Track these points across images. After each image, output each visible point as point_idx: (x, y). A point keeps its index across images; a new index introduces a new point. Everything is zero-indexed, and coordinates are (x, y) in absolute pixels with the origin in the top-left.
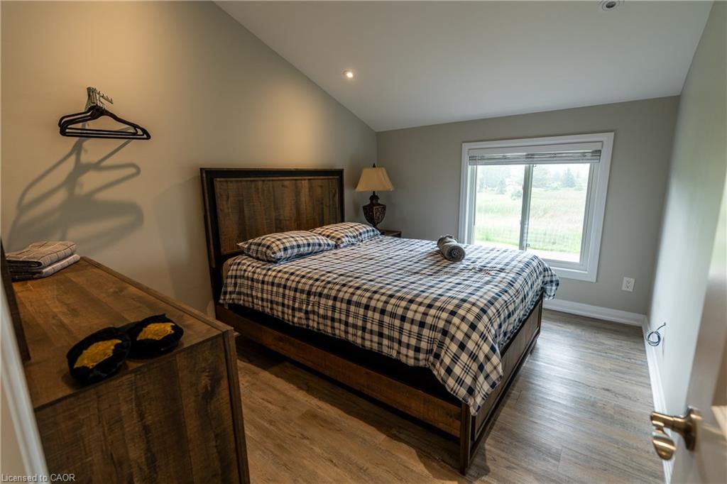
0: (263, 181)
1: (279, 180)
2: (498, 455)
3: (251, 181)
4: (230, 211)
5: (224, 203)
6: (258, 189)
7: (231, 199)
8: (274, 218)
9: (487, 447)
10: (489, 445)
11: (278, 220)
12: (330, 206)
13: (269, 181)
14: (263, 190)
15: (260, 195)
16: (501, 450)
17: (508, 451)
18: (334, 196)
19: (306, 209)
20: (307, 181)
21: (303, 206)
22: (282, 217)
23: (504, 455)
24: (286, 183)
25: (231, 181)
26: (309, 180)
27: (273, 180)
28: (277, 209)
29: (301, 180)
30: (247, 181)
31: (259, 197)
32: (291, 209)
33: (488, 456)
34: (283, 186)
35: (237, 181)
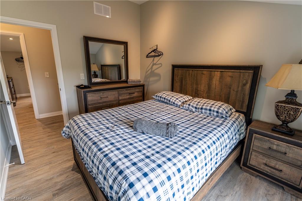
0: (192, 70)
1: (200, 70)
2: (73, 176)
3: (187, 70)
4: (178, 81)
5: (177, 77)
6: (190, 74)
7: (179, 76)
8: (195, 89)
9: (79, 174)
10: (79, 176)
11: (197, 90)
12: (237, 92)
13: (195, 70)
14: (192, 75)
15: (190, 76)
16: (74, 178)
17: (72, 180)
18: (245, 85)
19: (215, 88)
20: (219, 72)
21: (213, 86)
22: (199, 89)
23: (72, 178)
24: (205, 72)
25: (180, 70)
26: (221, 71)
27: (197, 70)
28: (197, 84)
29: (215, 71)
30: (185, 70)
31: (189, 77)
32: (205, 86)
33: (76, 173)
34: (202, 74)
35: (182, 70)
